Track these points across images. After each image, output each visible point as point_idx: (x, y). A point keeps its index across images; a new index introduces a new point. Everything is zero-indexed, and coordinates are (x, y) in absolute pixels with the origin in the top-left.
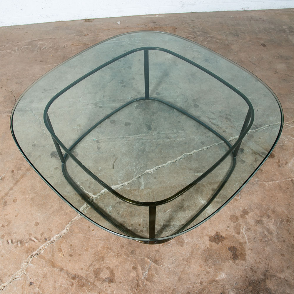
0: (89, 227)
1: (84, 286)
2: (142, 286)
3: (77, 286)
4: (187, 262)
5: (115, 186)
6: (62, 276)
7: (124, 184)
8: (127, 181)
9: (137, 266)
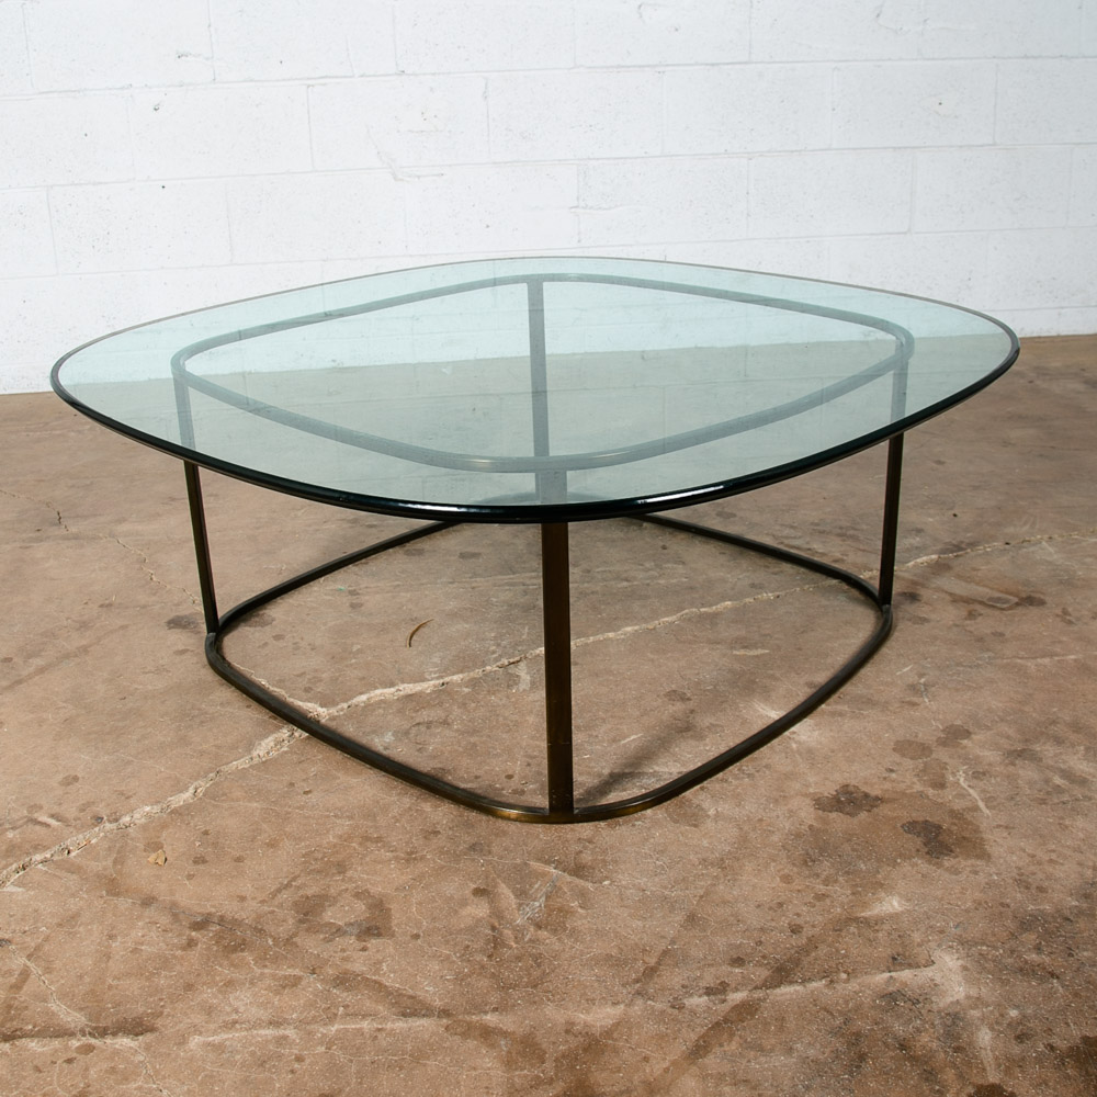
0: (292, 784)
1: (242, 950)
2: (515, 946)
3: (208, 949)
4: (724, 869)
5: (411, 685)
6: (147, 920)
7: (447, 679)
8: (462, 672)
9: (495, 887)
